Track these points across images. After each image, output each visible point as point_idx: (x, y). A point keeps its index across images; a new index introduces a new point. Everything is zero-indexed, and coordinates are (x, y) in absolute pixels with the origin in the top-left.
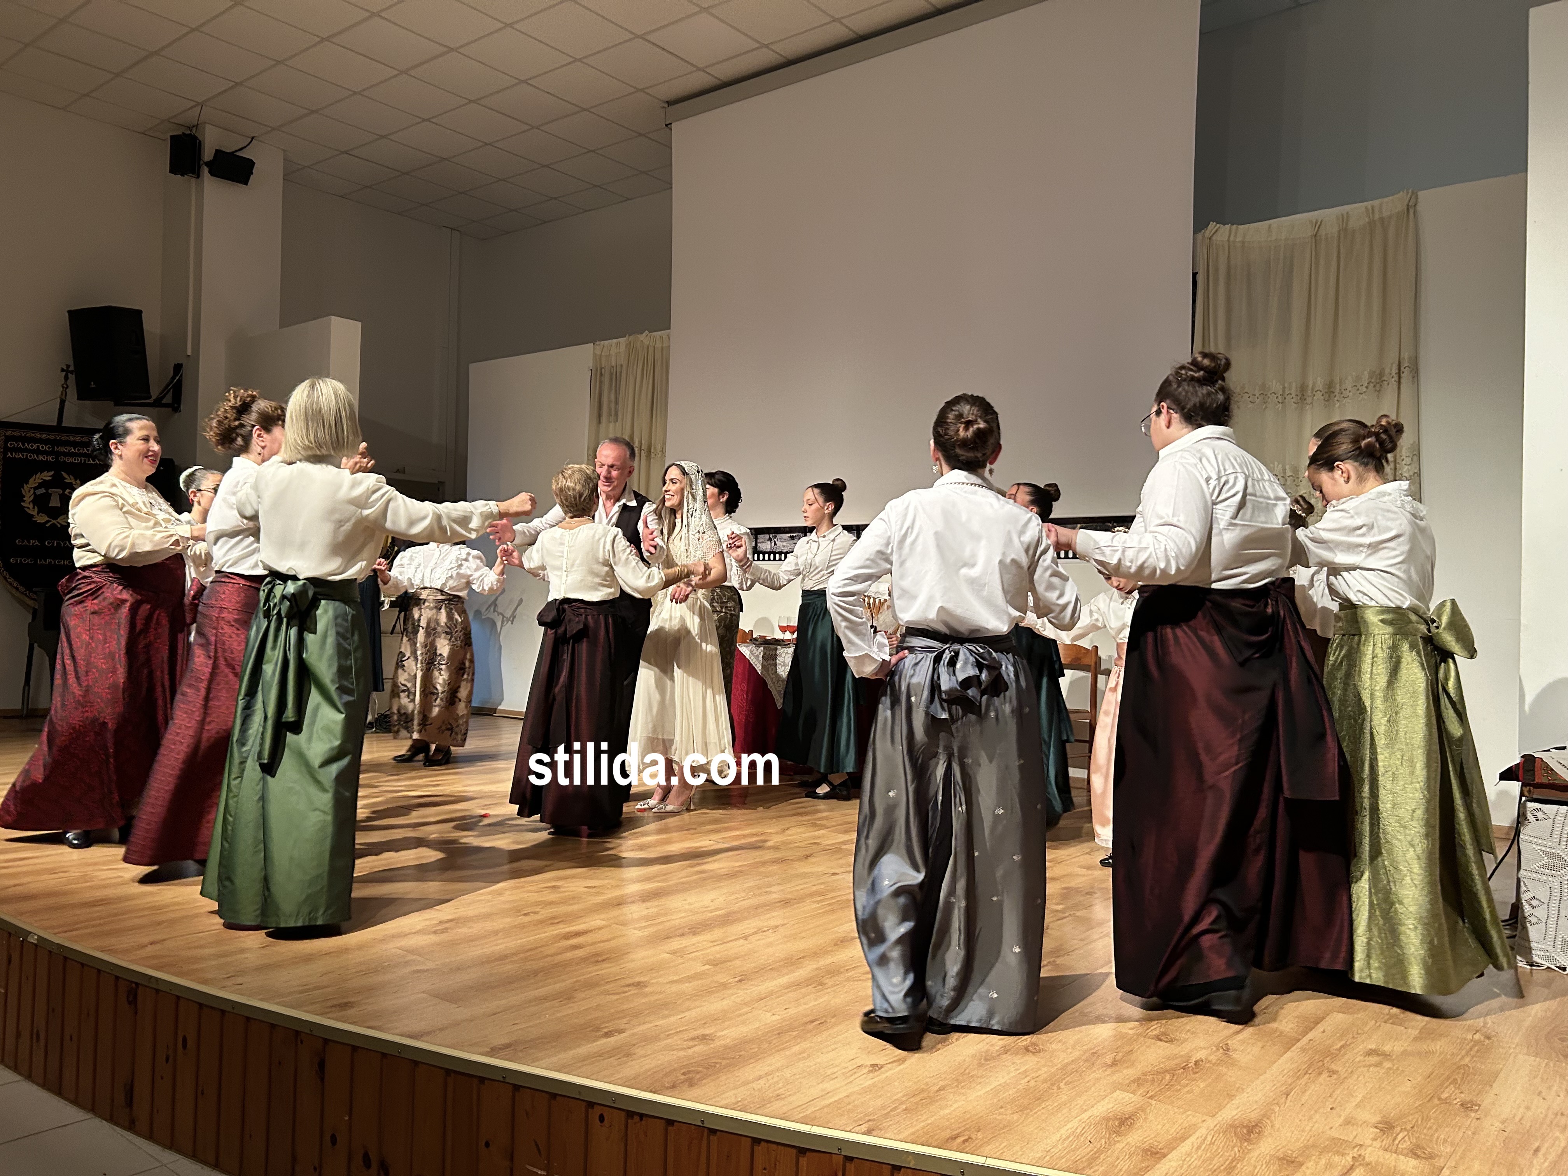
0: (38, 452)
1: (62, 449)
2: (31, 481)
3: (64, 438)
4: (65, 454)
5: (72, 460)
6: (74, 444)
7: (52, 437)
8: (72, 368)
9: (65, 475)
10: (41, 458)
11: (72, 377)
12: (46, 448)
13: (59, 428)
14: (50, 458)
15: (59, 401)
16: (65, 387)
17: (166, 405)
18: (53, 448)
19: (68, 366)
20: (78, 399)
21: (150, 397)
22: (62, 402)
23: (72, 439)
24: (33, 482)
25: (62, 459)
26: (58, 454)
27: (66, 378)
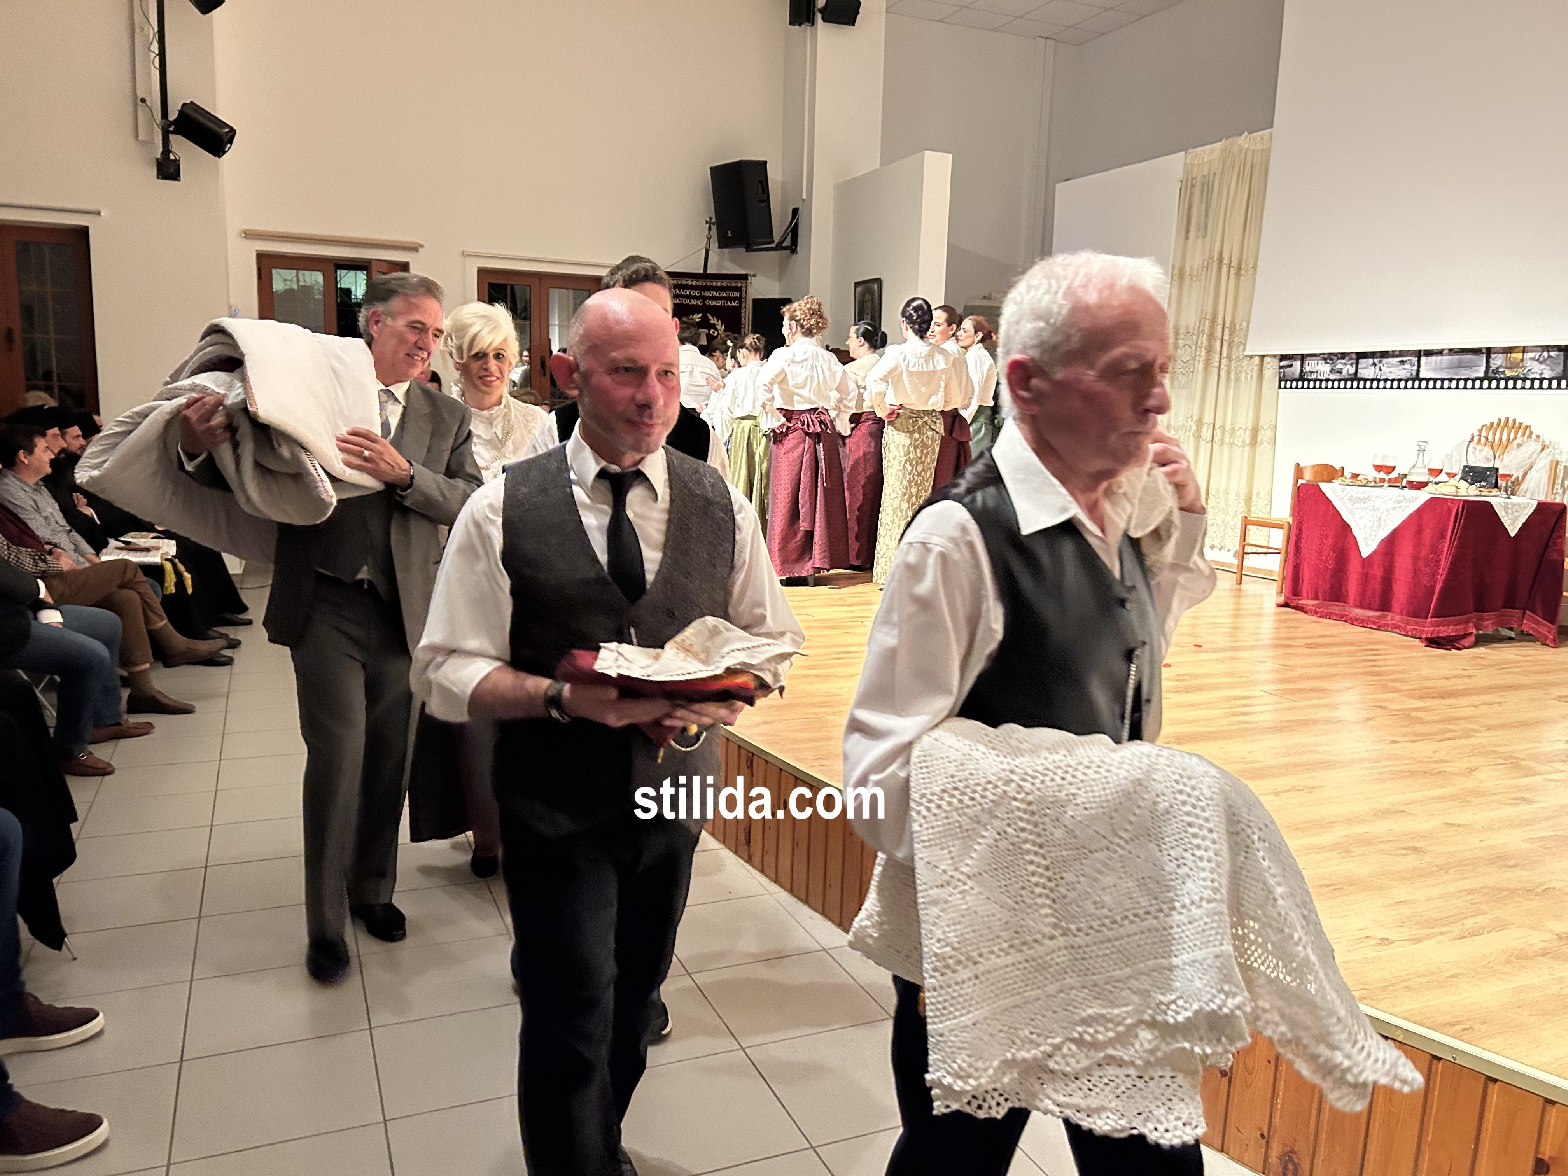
0: (690, 297)
1: (707, 294)
3: (709, 284)
4: (710, 298)
5: (714, 303)
6: (716, 289)
7: (700, 283)
8: (714, 220)
9: (710, 316)
10: (693, 302)
11: (714, 228)
12: (696, 293)
13: (705, 276)
14: (699, 302)
15: (704, 250)
16: (709, 238)
17: (785, 248)
18: (701, 293)
19: (711, 218)
20: (720, 247)
21: (773, 242)
22: (707, 251)
23: (714, 284)
25: (709, 302)
26: (705, 298)
27: (710, 229)
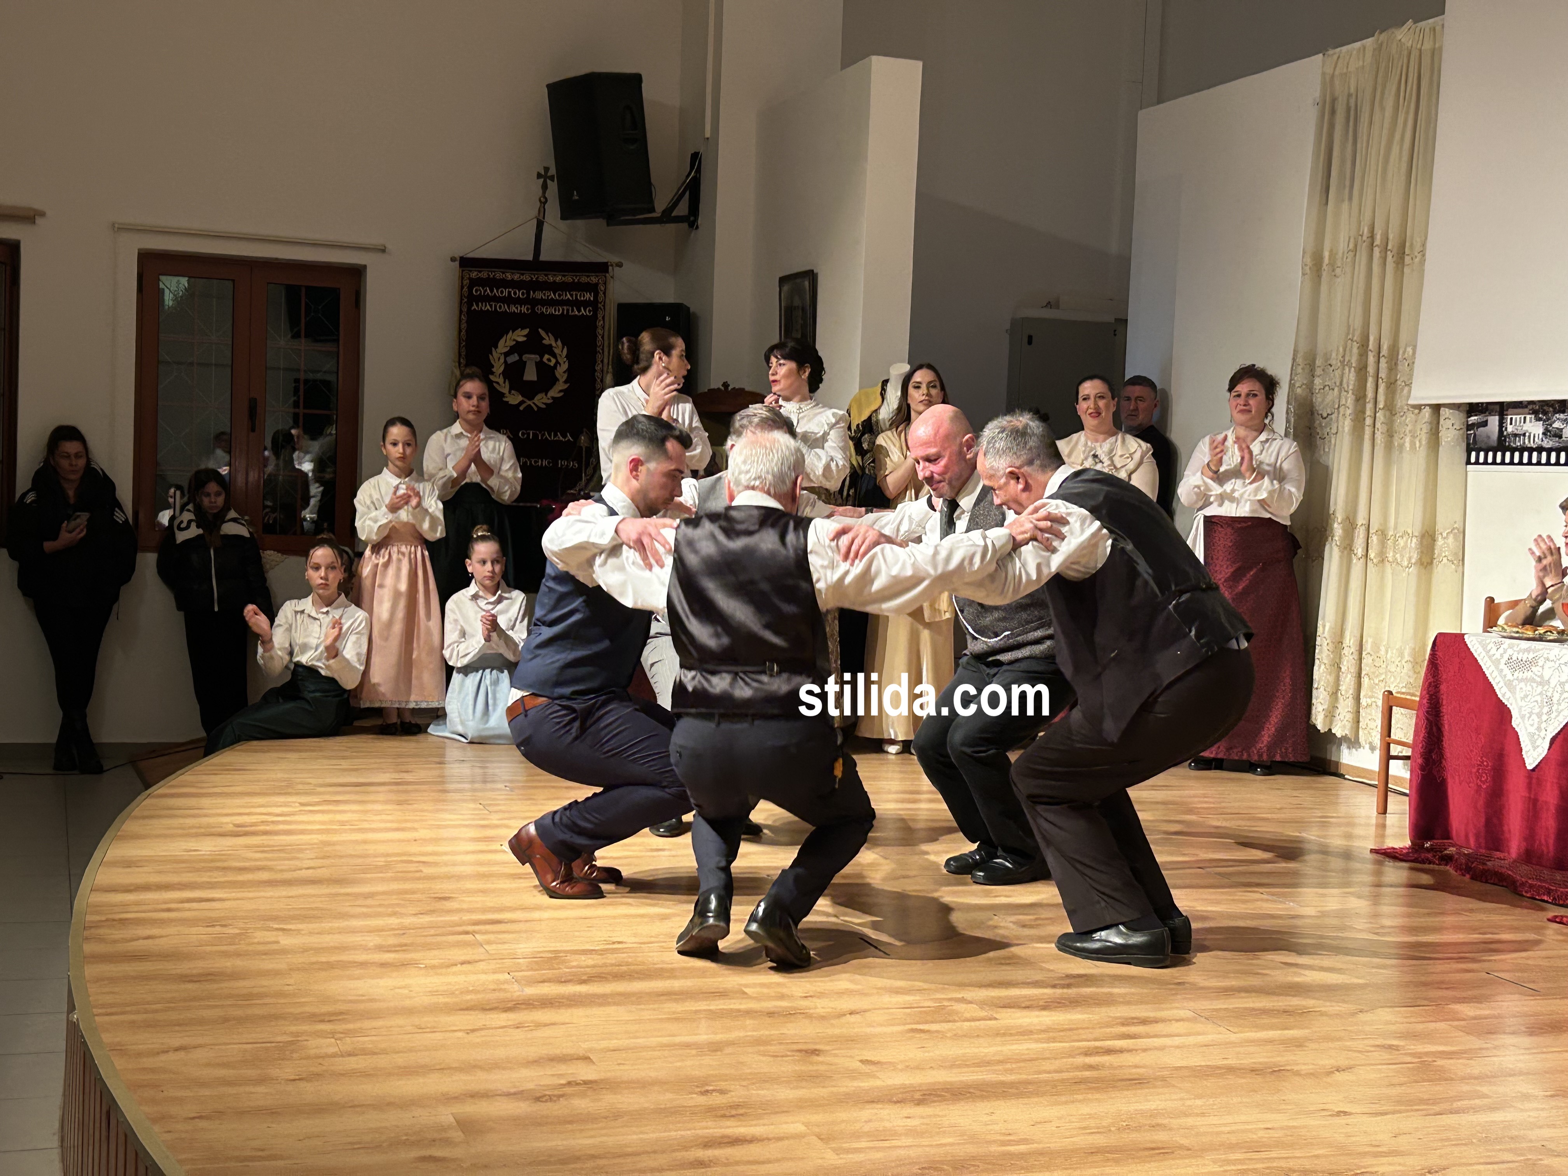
0: (509, 300)
1: (539, 295)
2: (501, 343)
3: (542, 278)
4: (543, 303)
5: (551, 310)
6: (554, 287)
7: (526, 277)
9: (542, 334)
10: (513, 309)
11: (553, 186)
12: (520, 294)
13: (536, 264)
14: (524, 309)
15: (535, 222)
16: (543, 202)
17: (679, 220)
18: (528, 294)
19: (547, 169)
20: (563, 218)
21: (653, 210)
22: (540, 225)
23: (551, 279)
24: (504, 344)
25: (539, 309)
26: (534, 303)
27: (545, 187)
